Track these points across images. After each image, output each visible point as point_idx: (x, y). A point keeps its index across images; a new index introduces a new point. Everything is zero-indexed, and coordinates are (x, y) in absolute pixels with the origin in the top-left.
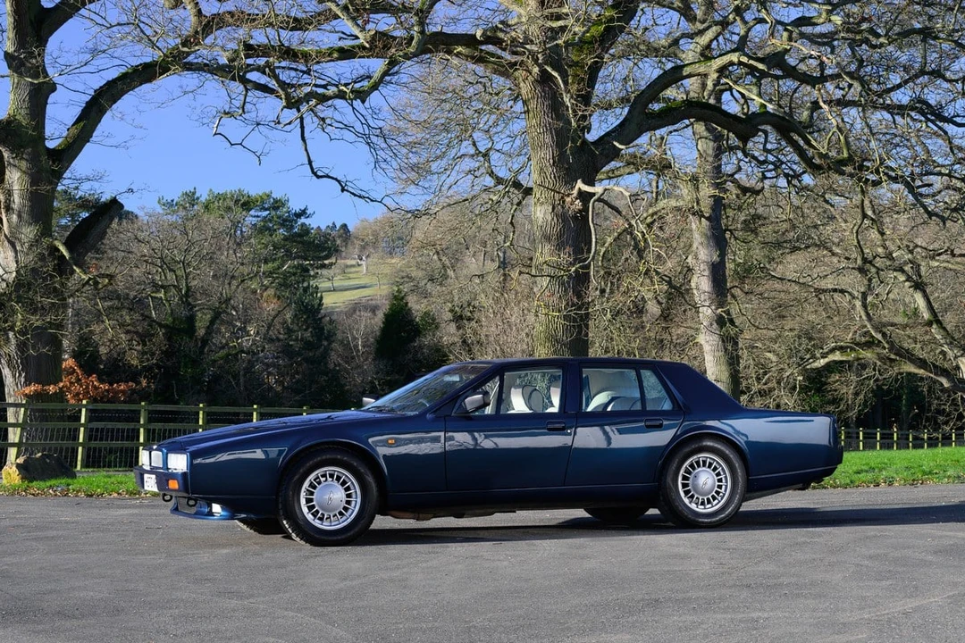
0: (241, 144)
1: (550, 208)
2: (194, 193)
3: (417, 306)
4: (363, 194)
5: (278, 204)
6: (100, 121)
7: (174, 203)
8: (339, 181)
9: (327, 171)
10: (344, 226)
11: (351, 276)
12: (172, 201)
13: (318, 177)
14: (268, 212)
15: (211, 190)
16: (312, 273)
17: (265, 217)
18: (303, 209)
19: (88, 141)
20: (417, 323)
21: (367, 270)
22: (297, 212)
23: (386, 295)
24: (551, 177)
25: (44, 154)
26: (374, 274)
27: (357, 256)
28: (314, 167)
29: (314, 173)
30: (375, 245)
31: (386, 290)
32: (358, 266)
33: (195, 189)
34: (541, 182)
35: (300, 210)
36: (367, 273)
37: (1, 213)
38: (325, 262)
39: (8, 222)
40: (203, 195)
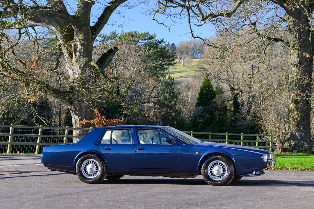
0: (163, 24)
1: (297, 56)
2: (115, 33)
3: (214, 84)
4: (212, 45)
5: (152, 37)
6: (110, 15)
7: (107, 37)
8: (203, 39)
10: (173, 44)
11: (177, 67)
13: (195, 38)
14: (147, 41)
15: (123, 31)
16: (165, 67)
17: (146, 43)
18: (162, 39)
19: (106, 24)
20: (214, 91)
21: (183, 64)
22: (160, 41)
23: (193, 75)
24: (297, 45)
25: (89, 29)
26: (187, 66)
27: (179, 58)
28: (193, 34)
29: (193, 36)
30: (187, 53)
31: (192, 73)
32: (180, 63)
33: (116, 30)
34: (293, 46)
35: (161, 40)
36: (184, 65)
37: (72, 52)
38: (172, 62)
39: (75, 55)
40: (119, 33)
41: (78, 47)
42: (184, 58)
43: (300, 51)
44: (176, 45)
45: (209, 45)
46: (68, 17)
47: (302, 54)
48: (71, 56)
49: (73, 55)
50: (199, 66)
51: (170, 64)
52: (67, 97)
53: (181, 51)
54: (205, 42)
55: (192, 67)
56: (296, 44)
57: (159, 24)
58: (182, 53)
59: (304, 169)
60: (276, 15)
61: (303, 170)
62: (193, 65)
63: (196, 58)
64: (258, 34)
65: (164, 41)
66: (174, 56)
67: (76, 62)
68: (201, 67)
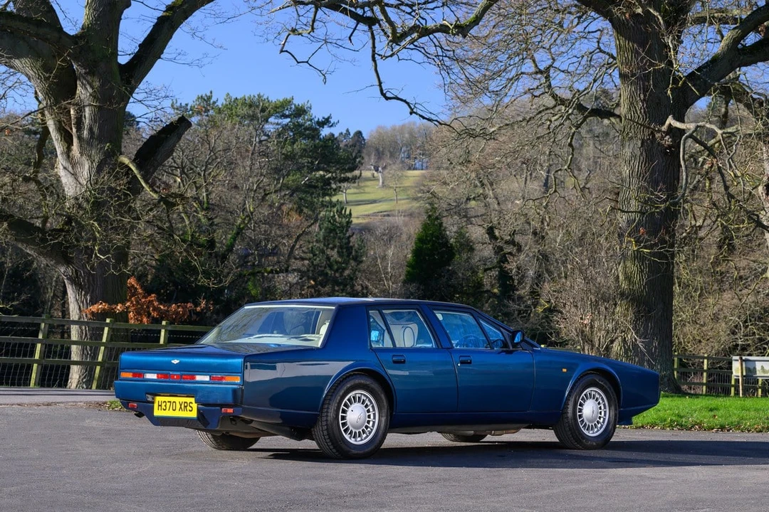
0: (307, 62)
1: (639, 143)
2: (210, 98)
3: (451, 227)
4: (433, 117)
5: (300, 112)
6: (171, 38)
7: (189, 107)
8: (408, 103)
9: (396, 93)
10: (359, 133)
11: (366, 189)
12: (187, 105)
13: (387, 98)
15: (228, 94)
16: (334, 186)
17: (286, 125)
18: (326, 117)
19: (160, 58)
20: (451, 244)
21: (383, 183)
22: (320, 120)
23: (405, 211)
24: (641, 112)
25: (116, 70)
26: (391, 187)
27: (372, 167)
28: (384, 89)
29: (383, 95)
30: (392, 155)
31: (404, 205)
32: (374, 178)
33: (211, 92)
34: (631, 117)
35: (323, 118)
36: (384, 185)
37: (71, 129)
38: (349, 175)
39: (80, 138)
40: (220, 99)
41: (87, 115)
42: (384, 168)
43: (649, 128)
44: (365, 135)
45: (424, 118)
46: (60, 38)
47: (654, 136)
48: (67, 139)
49: (72, 136)
50: (422, 188)
51: (346, 180)
52: (51, 240)
53: (377, 150)
54: (415, 110)
55: (405, 189)
56: (639, 113)
57: (298, 63)
58: (380, 155)
59: (641, 425)
60: (599, 48)
61: (640, 428)
62: (406, 185)
63: (415, 169)
64: (554, 96)
65: (332, 122)
66: (356, 157)
67: (79, 155)
68: (425, 189)
